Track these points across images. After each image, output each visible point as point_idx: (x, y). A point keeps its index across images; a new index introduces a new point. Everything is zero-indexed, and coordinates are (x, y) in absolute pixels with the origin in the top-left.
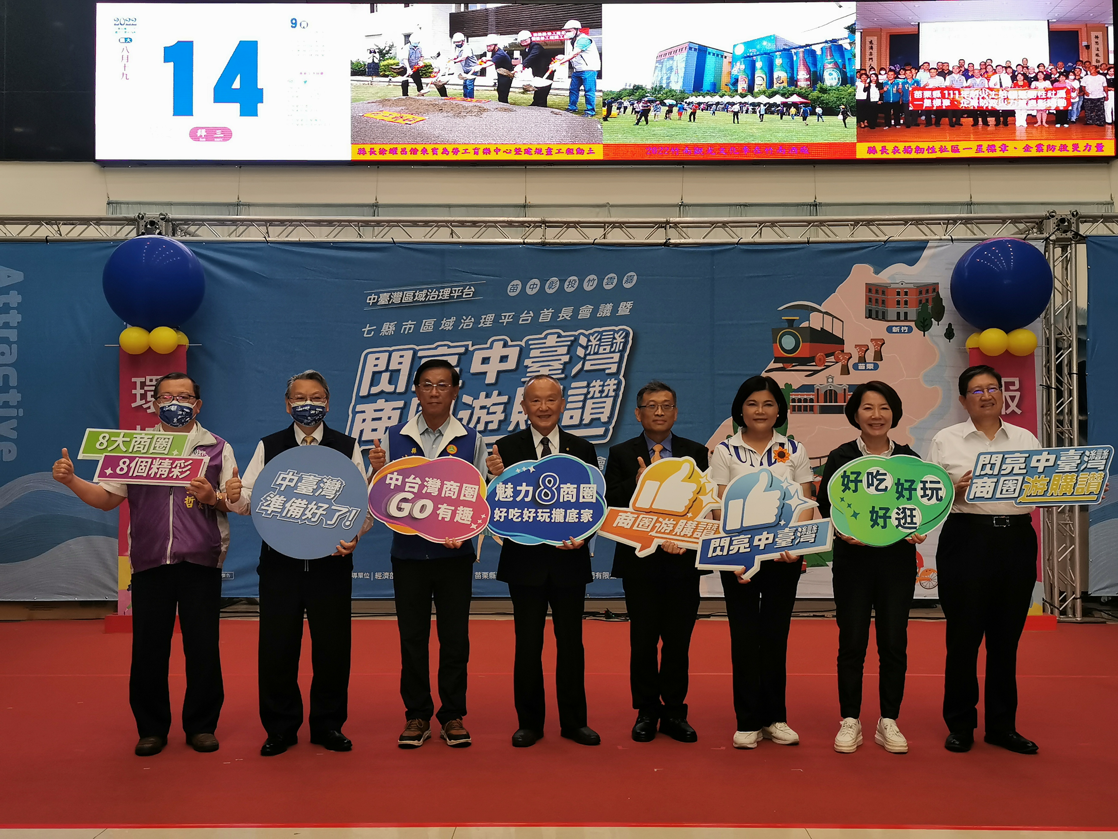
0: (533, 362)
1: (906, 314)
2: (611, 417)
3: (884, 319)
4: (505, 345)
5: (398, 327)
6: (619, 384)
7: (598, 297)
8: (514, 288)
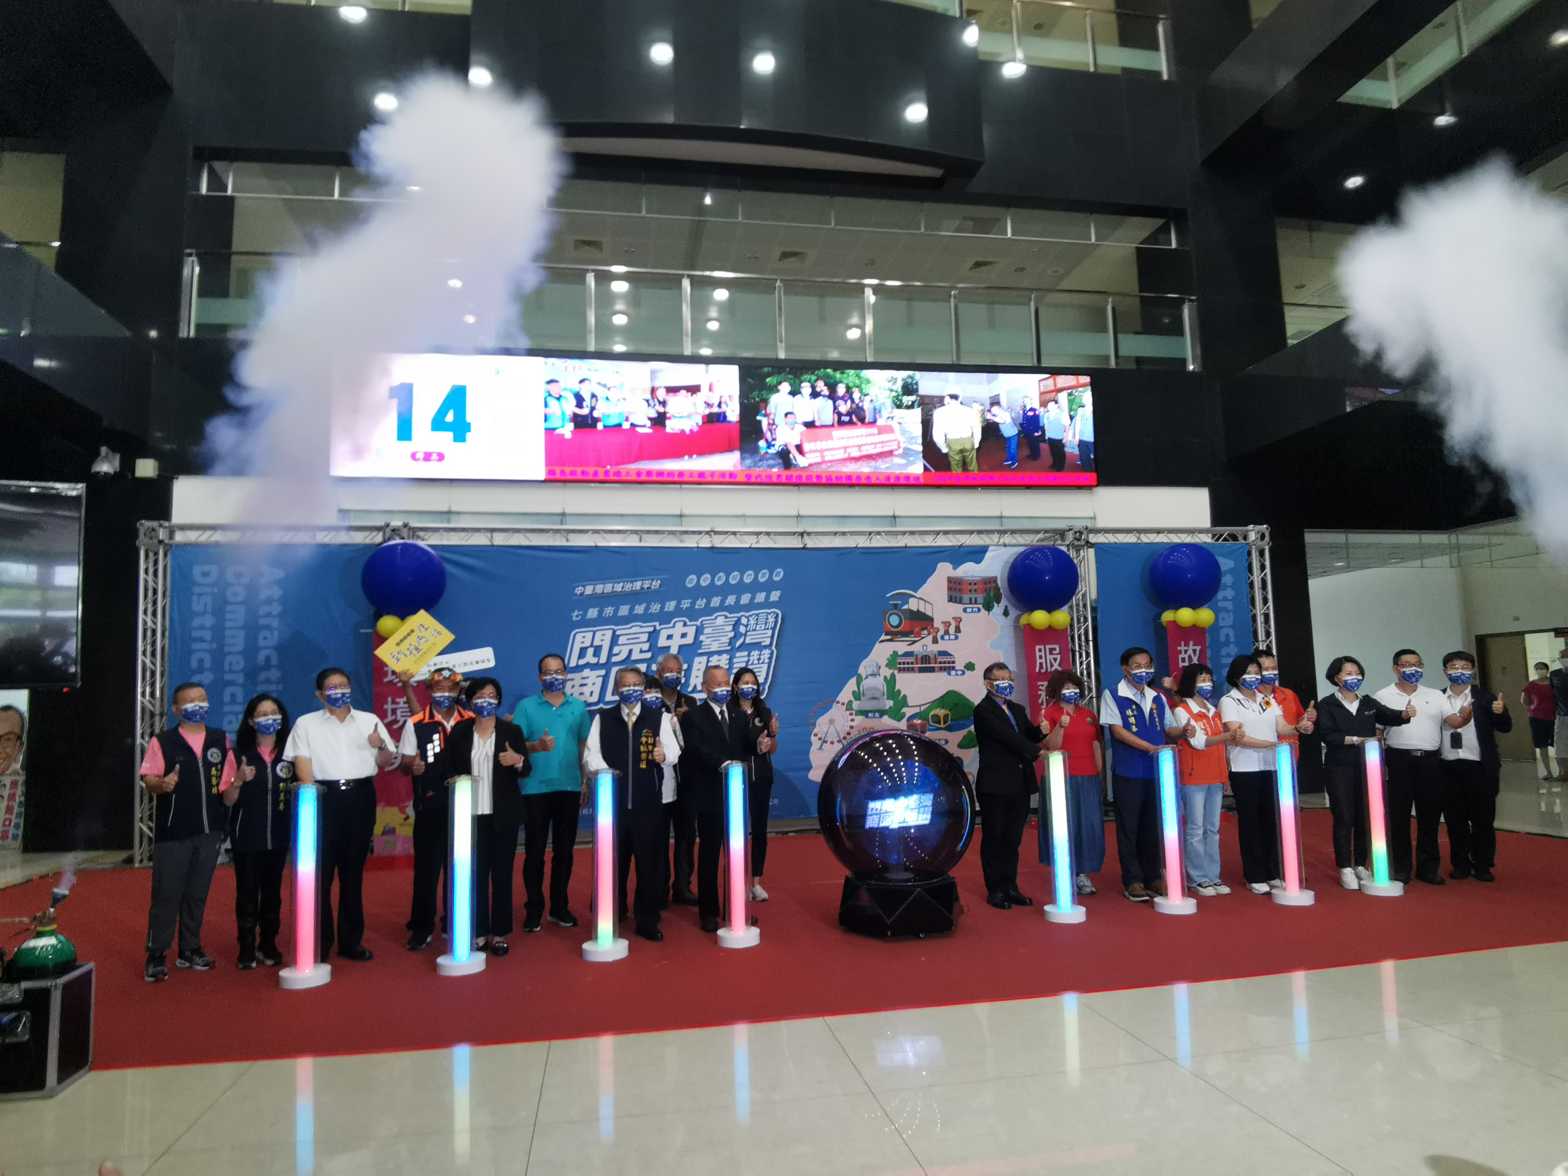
0: (707, 638)
1: (976, 599)
3: (960, 602)
4: (685, 625)
5: (601, 612)
6: (772, 653)
7: (755, 588)
8: (691, 581)
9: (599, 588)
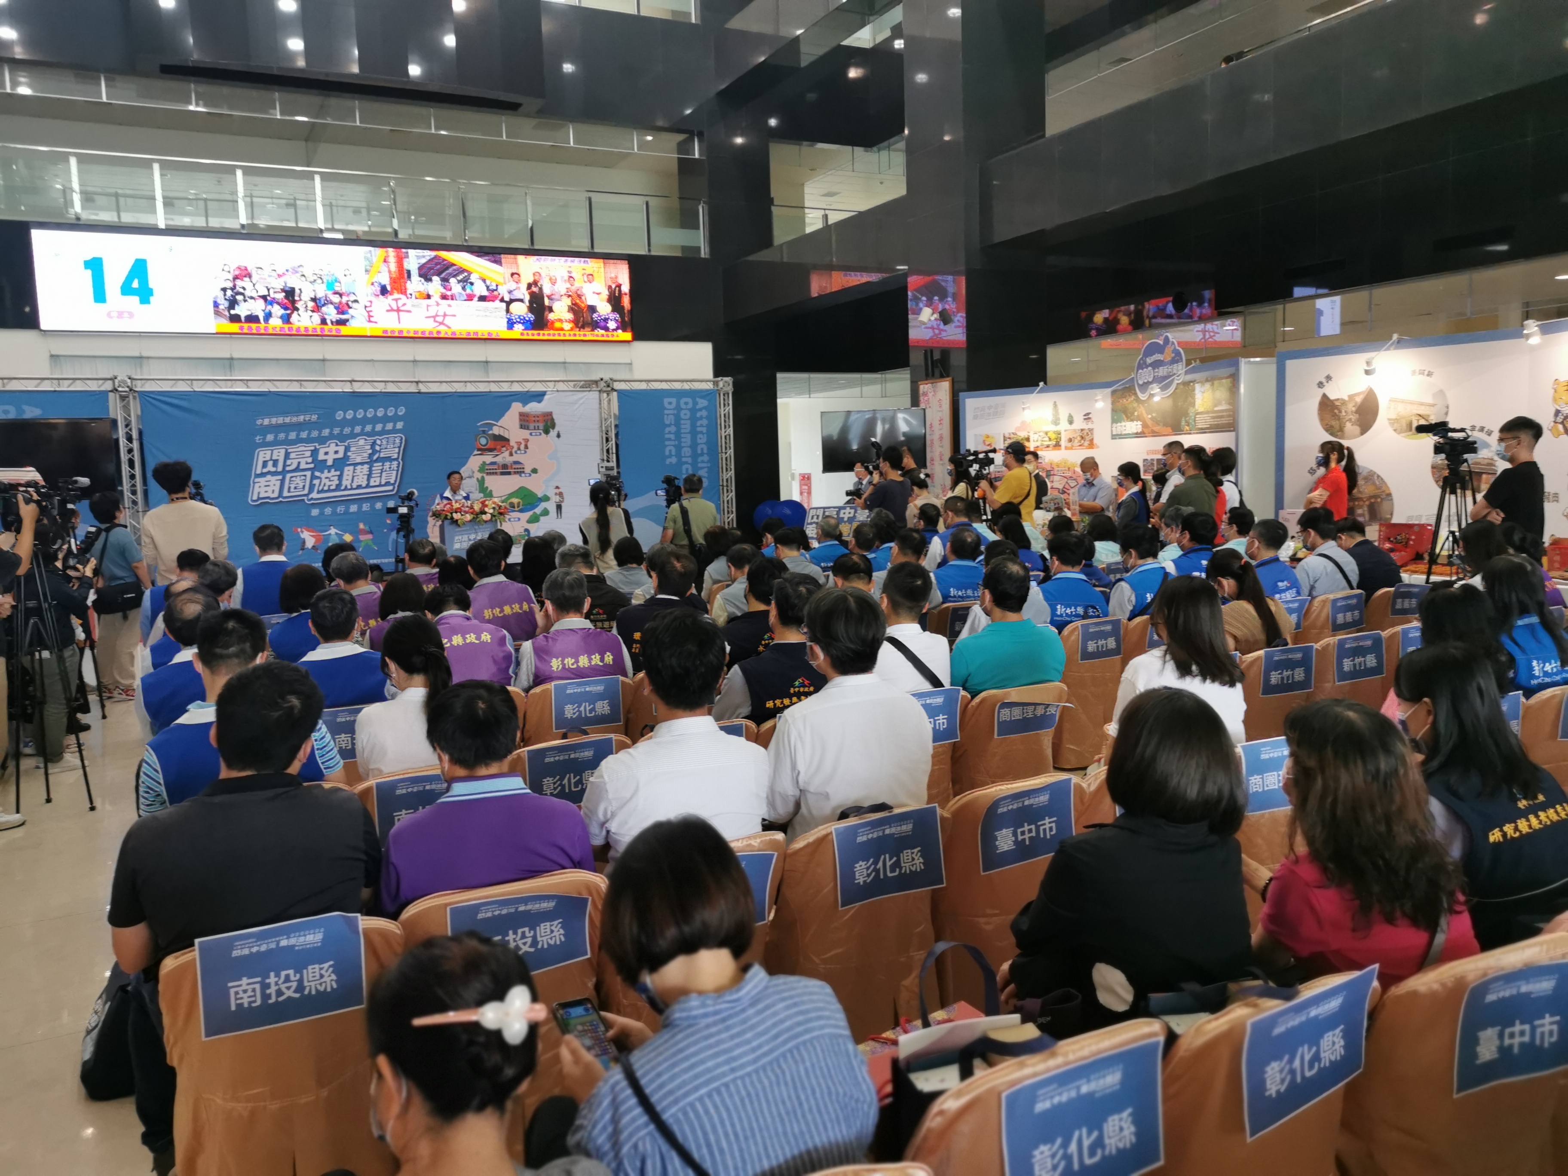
0: (352, 454)
1: (538, 426)
2: (396, 481)
3: (528, 428)
4: (337, 445)
5: (276, 437)
6: (399, 464)
7: (385, 419)
8: (339, 415)
9: (274, 421)
